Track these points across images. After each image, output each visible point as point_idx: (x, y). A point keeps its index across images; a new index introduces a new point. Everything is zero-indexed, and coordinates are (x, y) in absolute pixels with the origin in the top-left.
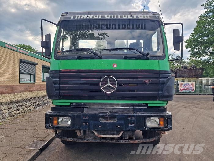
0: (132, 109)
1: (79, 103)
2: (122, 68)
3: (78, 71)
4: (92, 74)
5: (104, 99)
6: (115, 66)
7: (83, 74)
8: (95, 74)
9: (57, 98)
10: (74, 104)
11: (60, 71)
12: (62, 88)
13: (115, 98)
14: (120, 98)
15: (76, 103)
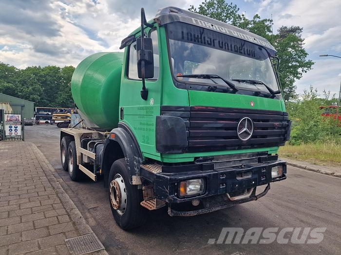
0: (256, 159)
1: (206, 157)
2: (259, 107)
3: (217, 110)
4: (231, 114)
5: (234, 149)
6: (252, 105)
7: (222, 114)
8: (234, 114)
9: (180, 151)
10: (201, 159)
11: (192, 109)
12: (193, 135)
13: (245, 146)
14: (250, 147)
15: (204, 157)
